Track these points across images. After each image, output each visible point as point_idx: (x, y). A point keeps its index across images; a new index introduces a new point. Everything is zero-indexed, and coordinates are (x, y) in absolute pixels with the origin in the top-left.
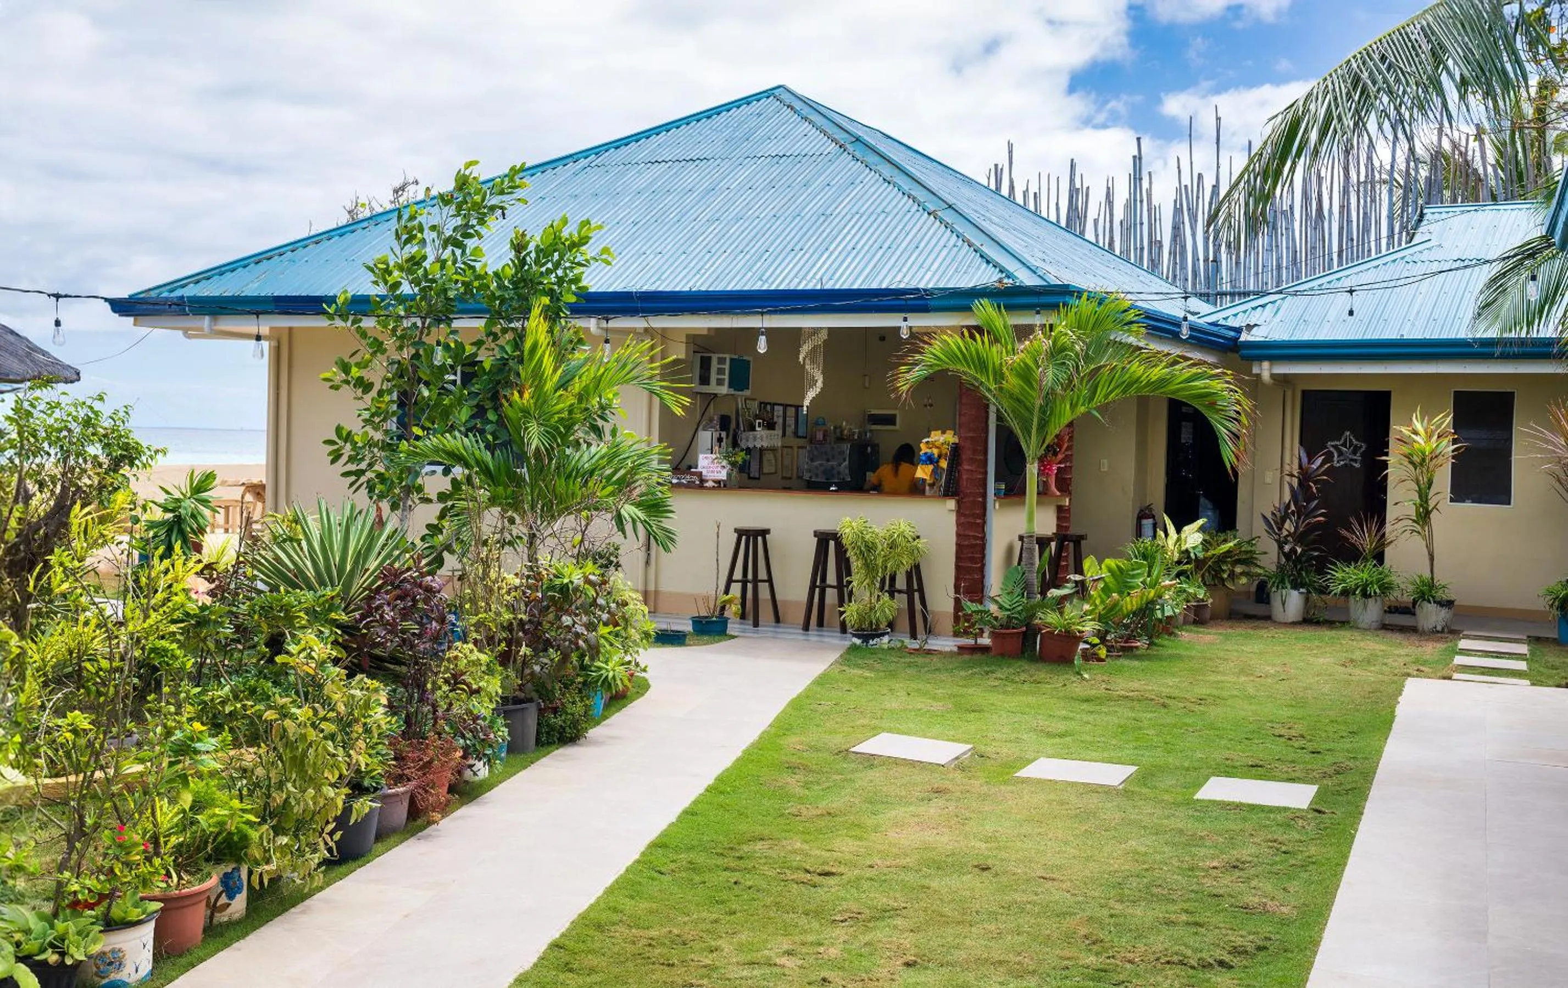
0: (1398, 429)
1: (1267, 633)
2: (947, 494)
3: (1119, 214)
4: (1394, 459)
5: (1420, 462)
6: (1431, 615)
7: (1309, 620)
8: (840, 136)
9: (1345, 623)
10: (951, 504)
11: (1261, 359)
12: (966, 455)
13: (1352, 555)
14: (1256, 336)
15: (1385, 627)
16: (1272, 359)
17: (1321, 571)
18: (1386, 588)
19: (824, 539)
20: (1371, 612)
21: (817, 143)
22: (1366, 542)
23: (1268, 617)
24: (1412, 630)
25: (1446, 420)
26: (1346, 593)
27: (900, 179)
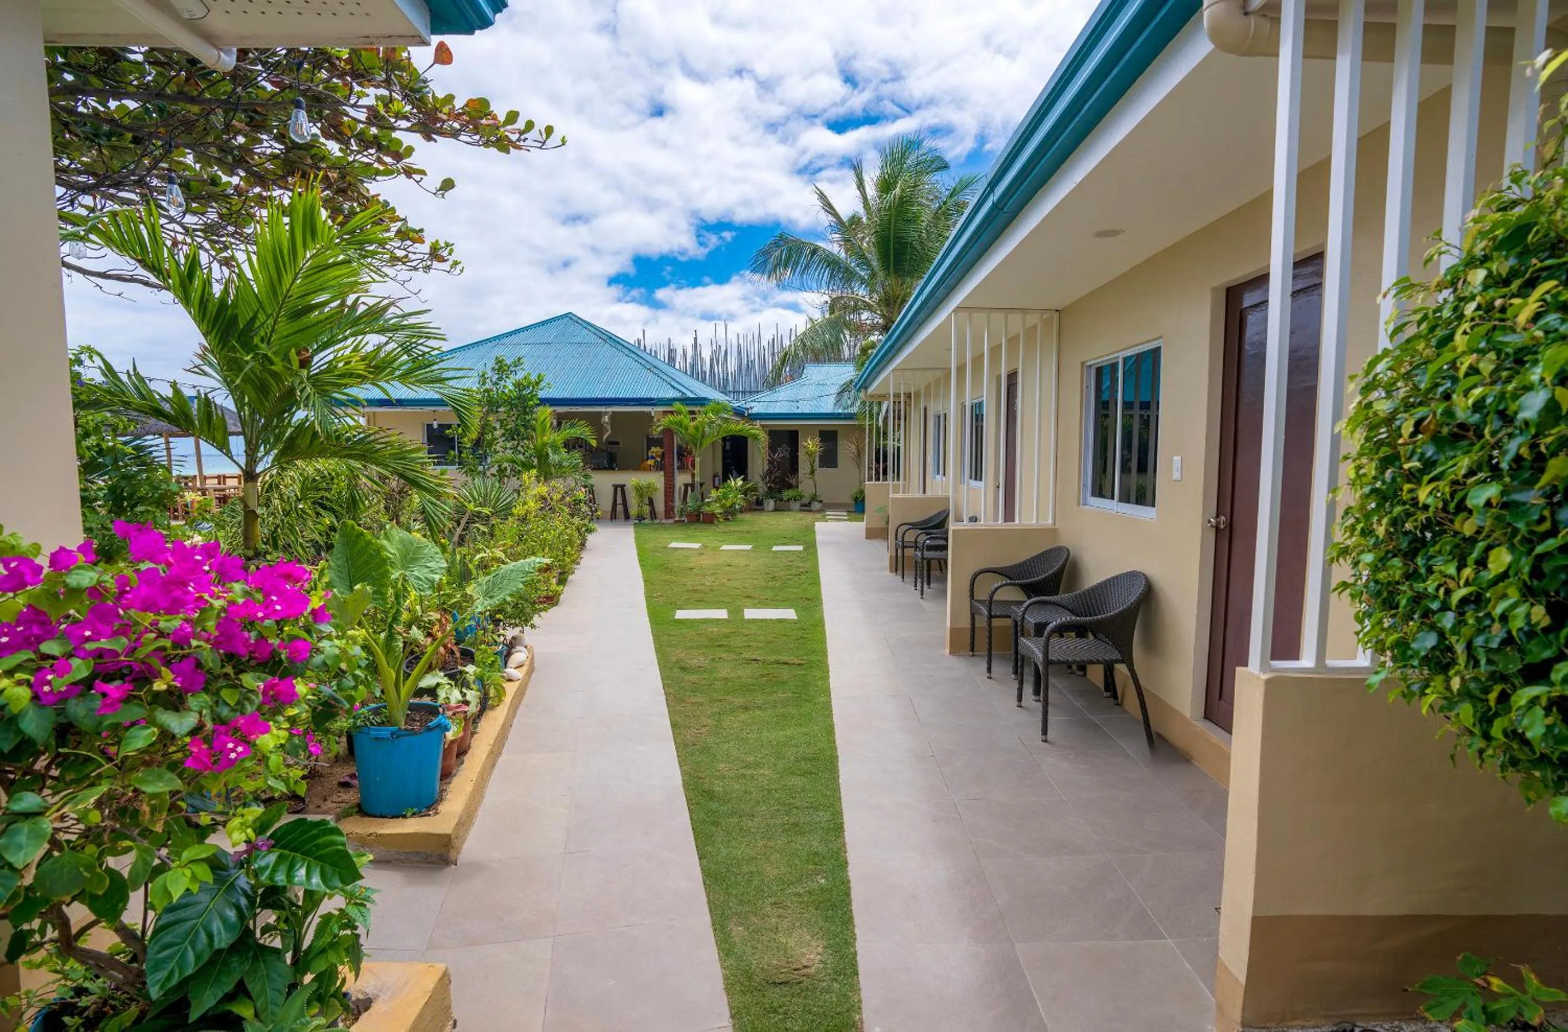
0: (802, 444)
1: (763, 514)
2: (661, 469)
3: (689, 360)
4: (801, 454)
5: (810, 454)
6: (816, 506)
7: (776, 510)
8: (604, 336)
9: (789, 510)
10: (662, 473)
11: (756, 419)
12: (667, 455)
13: (790, 486)
14: (754, 411)
15: (801, 510)
16: (761, 419)
17: (780, 492)
18: (802, 497)
19: (616, 487)
20: (797, 505)
21: (593, 338)
22: (793, 482)
23: (763, 510)
24: (810, 511)
25: (817, 439)
26: (789, 500)
27: (632, 355)
